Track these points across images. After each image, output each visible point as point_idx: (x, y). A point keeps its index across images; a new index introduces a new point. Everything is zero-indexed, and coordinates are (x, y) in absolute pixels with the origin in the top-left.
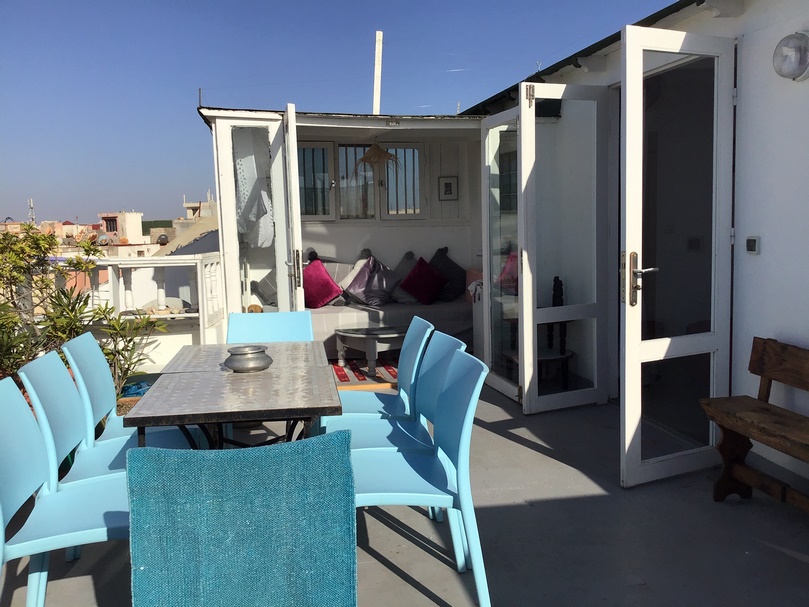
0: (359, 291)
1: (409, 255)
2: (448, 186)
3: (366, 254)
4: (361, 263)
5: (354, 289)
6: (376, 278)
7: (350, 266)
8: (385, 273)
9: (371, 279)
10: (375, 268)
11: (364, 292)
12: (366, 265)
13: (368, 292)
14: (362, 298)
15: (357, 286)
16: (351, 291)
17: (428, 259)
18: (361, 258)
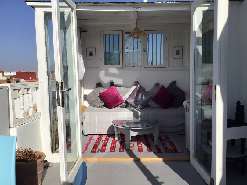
0: (131, 101)
1: (157, 84)
2: (178, 52)
3: (136, 83)
4: (134, 88)
5: (129, 100)
6: (140, 95)
7: (129, 89)
8: (145, 93)
9: (137, 95)
10: (140, 90)
11: (134, 101)
12: (136, 89)
13: (136, 102)
14: (133, 104)
15: (131, 99)
16: (128, 101)
17: (166, 86)
18: (134, 85)
